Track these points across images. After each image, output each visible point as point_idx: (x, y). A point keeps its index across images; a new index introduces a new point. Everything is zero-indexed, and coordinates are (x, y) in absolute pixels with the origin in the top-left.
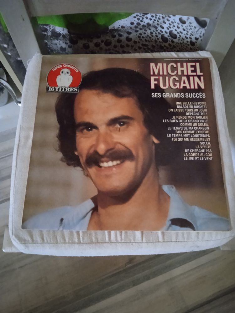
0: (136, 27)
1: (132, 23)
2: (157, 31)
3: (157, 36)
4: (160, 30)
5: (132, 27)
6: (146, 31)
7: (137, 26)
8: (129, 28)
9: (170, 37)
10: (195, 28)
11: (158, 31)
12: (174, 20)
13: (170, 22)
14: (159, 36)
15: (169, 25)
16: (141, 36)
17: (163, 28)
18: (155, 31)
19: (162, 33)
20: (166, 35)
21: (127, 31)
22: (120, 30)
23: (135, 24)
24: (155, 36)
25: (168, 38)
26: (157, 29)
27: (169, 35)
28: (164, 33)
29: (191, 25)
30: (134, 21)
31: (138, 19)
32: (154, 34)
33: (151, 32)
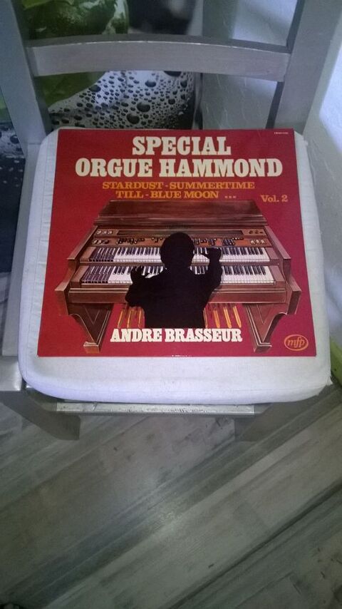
0: (86, 109)
1: (80, 105)
12: (139, 88)
13: (134, 93)
15: (134, 98)
16: (98, 123)
17: (127, 105)
23: (85, 106)
30: (81, 102)
31: (88, 99)
32: (116, 118)
33: (110, 116)
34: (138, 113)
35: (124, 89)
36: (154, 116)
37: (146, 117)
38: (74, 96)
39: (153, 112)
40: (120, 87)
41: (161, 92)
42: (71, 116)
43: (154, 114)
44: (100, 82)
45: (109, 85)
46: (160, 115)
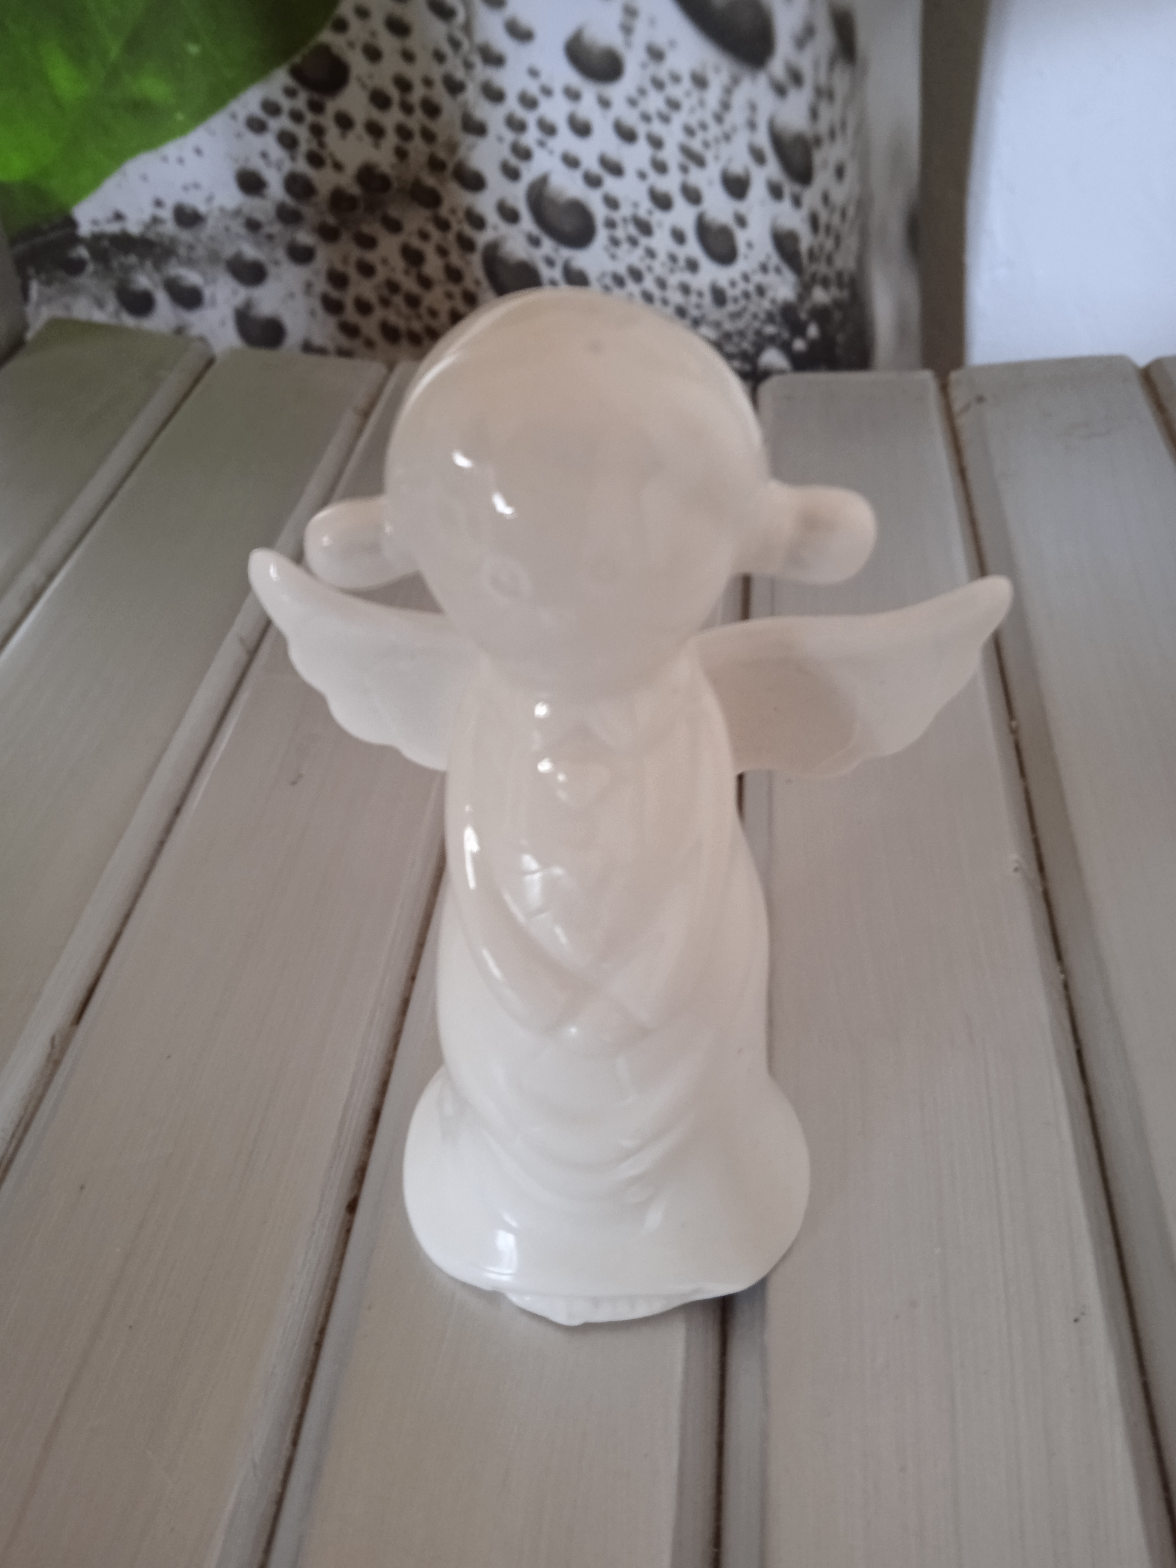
0: (285, 216)
1: (251, 183)
3: (454, 274)
4: (461, 214)
5: (259, 216)
6: (371, 243)
7: (289, 201)
8: (238, 227)
9: (548, 245)
10: (700, 82)
11: (455, 226)
12: (534, 73)
13: (512, 105)
14: (474, 269)
15: (509, 136)
16: (349, 302)
17: (477, 182)
18: (436, 234)
19: (481, 239)
20: (515, 243)
21: (229, 251)
22: (173, 240)
23: (276, 189)
24: (443, 277)
25: (537, 255)
26: (444, 211)
27: (535, 230)
28: (496, 227)
29: (662, 71)
30: (257, 164)
31: (288, 141)
32: (433, 266)
33: (405, 252)
34: (534, 241)
35: (460, 74)
37: (576, 278)
38: (219, 122)
39: (611, 266)
40: (439, 57)
41: (656, 143)
42: (214, 257)
43: (618, 281)
44: (341, 26)
45: (388, 43)
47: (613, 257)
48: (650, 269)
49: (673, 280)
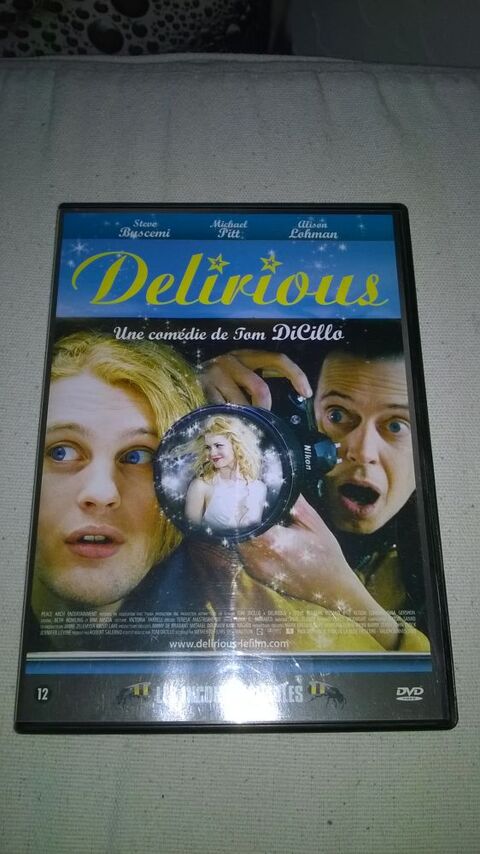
2: (65, 20)
3: (72, 42)
4: (74, 12)
6: (25, 34)
9: (124, 19)
11: (71, 19)
14: (83, 38)
18: (60, 24)
19: (86, 23)
20: (106, 21)
24: (66, 44)
25: (119, 25)
26: (64, 12)
27: (117, 13)
28: (95, 16)
32: (60, 40)
33: (45, 36)
34: (116, 19)
36: (162, 31)
37: (141, 31)
39: (157, 18)
43: (161, 24)
46: (176, 27)
47: (158, 14)
48: (176, 13)
49: (188, 14)
